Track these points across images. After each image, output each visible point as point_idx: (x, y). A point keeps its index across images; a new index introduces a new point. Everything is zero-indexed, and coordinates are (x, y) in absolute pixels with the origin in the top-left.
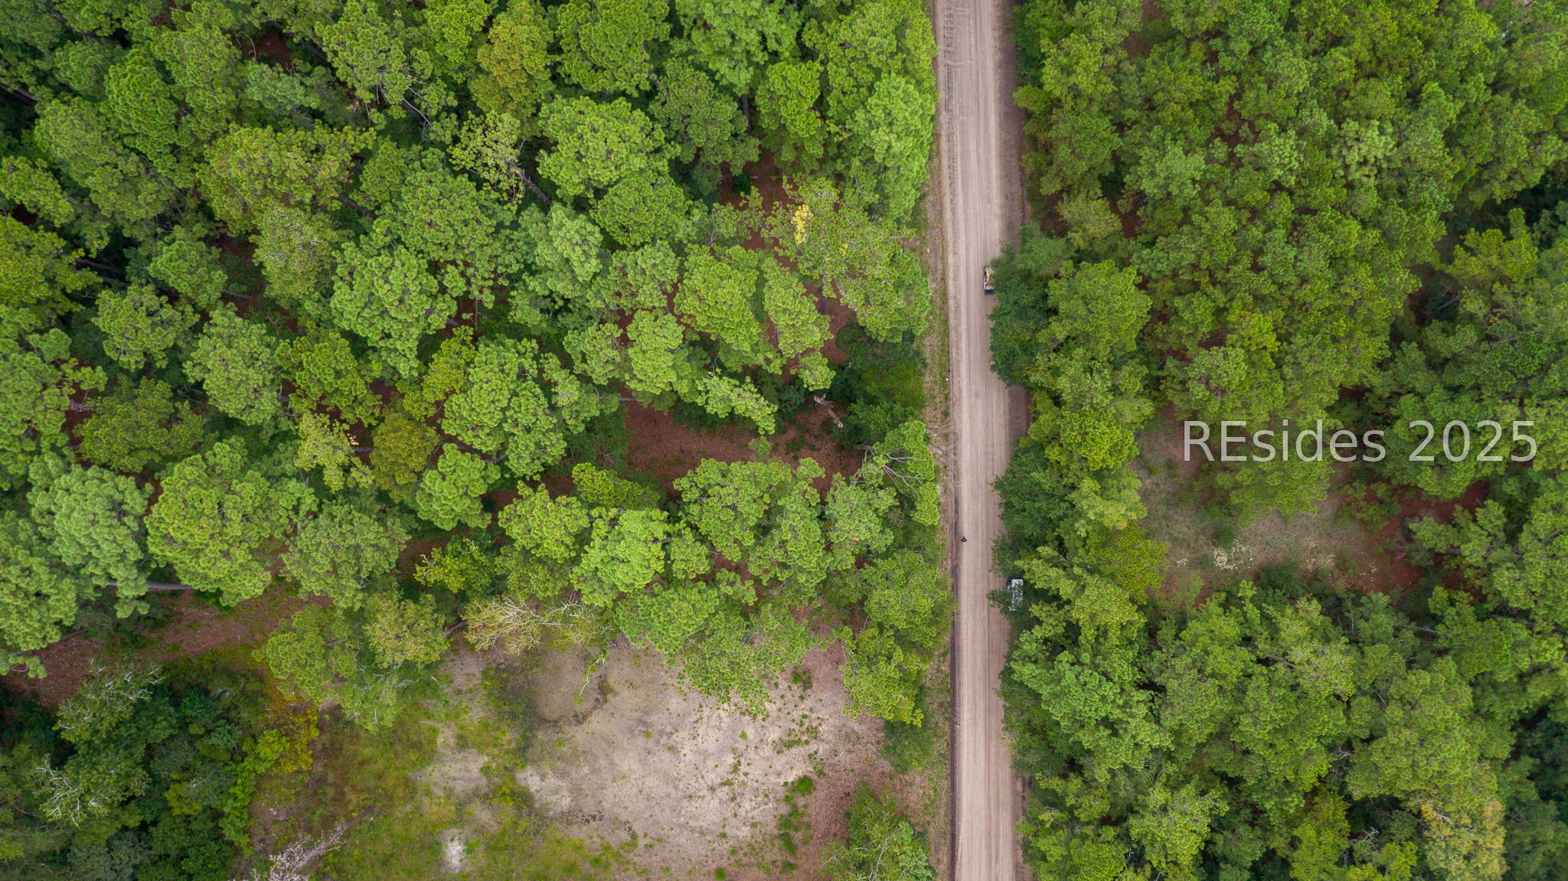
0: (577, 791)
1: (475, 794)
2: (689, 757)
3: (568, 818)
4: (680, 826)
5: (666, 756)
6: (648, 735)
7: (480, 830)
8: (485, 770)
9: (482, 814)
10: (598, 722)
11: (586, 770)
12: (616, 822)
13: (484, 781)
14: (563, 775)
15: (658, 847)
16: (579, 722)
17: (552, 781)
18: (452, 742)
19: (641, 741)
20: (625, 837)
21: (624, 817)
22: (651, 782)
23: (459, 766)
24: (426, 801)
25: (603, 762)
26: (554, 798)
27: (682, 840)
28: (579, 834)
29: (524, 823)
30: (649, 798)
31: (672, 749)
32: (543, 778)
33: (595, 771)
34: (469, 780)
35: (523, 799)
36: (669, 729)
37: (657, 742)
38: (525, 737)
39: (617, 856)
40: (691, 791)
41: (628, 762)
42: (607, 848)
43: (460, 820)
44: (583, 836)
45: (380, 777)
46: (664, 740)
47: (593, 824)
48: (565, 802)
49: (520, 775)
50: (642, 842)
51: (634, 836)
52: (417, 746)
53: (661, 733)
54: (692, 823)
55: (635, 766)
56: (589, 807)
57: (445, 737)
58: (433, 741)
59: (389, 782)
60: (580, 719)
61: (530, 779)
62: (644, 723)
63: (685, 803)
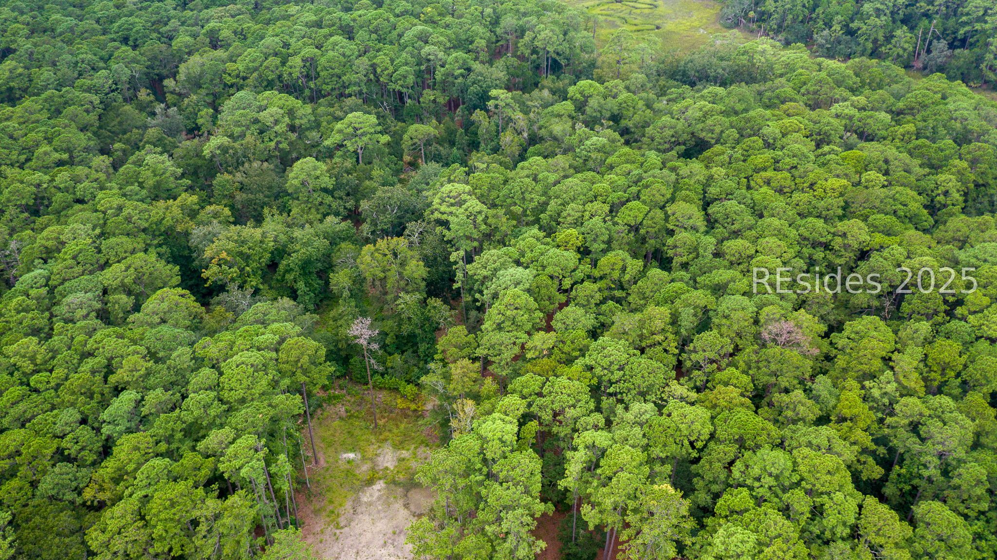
0: (370, 504)
1: (375, 464)
2: (379, 552)
3: (357, 502)
4: (343, 548)
5: (382, 542)
6: (394, 533)
7: (358, 466)
8: (387, 468)
9: (365, 467)
10: (403, 513)
11: (380, 508)
12: (352, 520)
13: (381, 468)
14: (379, 498)
15: (334, 538)
16: (404, 505)
17: (377, 494)
18: (402, 456)
19: (391, 531)
20: (342, 524)
21: (353, 524)
22: (369, 535)
23: (390, 459)
24: (375, 447)
25: (382, 515)
26: (368, 495)
27: (335, 549)
28: (348, 505)
29: (357, 483)
30: (360, 534)
31: (385, 544)
32: (379, 490)
33: (379, 512)
34: (383, 462)
35: (370, 482)
36: (396, 543)
37: (389, 538)
38: (399, 484)
39: (333, 521)
40: (360, 553)
41: (382, 525)
42: (338, 516)
43: (364, 458)
44: (346, 507)
45: (390, 431)
46: (390, 541)
47: (352, 511)
48: (365, 499)
49: (381, 482)
50: (338, 532)
51: (342, 528)
52: (401, 443)
53: (394, 540)
54: (343, 554)
55: (378, 529)
56: (359, 510)
57: (404, 454)
58: (403, 448)
59: (387, 434)
60: (406, 506)
61: (379, 485)
62: (400, 533)
63: (355, 550)
